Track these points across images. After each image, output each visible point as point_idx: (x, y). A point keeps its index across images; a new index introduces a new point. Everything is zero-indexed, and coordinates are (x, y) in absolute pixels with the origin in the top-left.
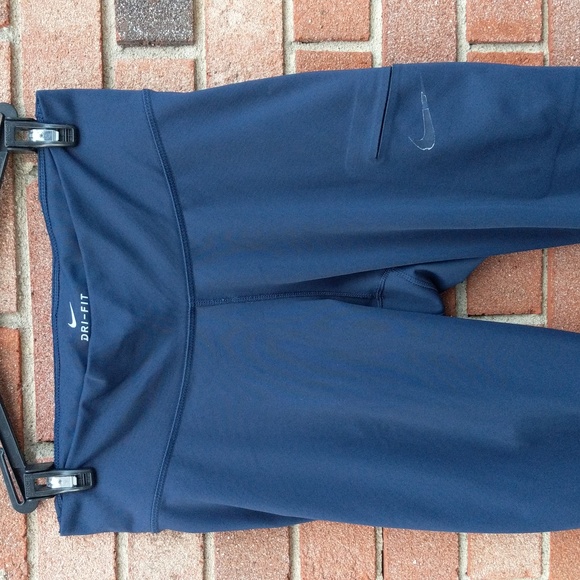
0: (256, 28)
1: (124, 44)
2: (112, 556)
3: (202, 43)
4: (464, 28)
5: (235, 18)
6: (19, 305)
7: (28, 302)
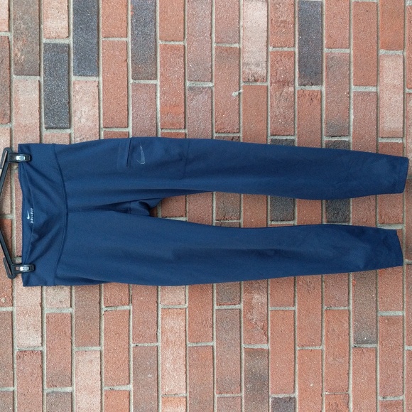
0: (90, 124)
1: (47, 128)
2: (40, 294)
3: (73, 128)
4: (159, 124)
5: (83, 120)
6: (11, 212)
7: (14, 211)
